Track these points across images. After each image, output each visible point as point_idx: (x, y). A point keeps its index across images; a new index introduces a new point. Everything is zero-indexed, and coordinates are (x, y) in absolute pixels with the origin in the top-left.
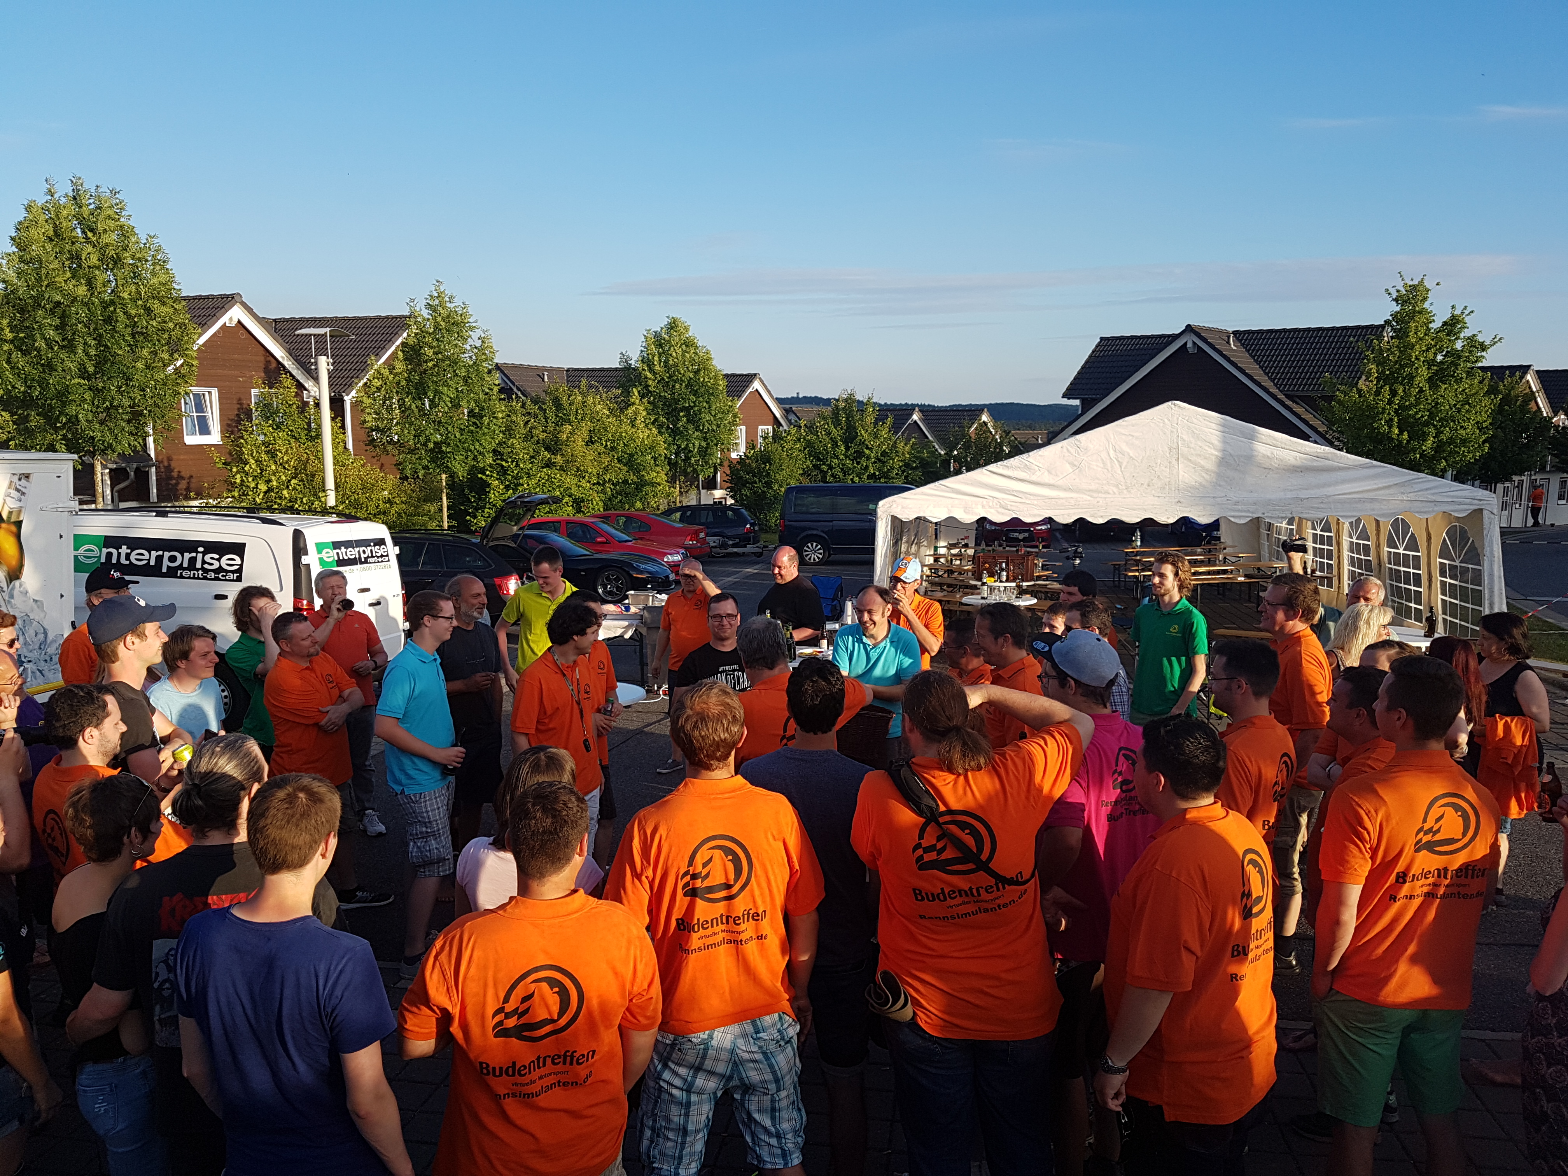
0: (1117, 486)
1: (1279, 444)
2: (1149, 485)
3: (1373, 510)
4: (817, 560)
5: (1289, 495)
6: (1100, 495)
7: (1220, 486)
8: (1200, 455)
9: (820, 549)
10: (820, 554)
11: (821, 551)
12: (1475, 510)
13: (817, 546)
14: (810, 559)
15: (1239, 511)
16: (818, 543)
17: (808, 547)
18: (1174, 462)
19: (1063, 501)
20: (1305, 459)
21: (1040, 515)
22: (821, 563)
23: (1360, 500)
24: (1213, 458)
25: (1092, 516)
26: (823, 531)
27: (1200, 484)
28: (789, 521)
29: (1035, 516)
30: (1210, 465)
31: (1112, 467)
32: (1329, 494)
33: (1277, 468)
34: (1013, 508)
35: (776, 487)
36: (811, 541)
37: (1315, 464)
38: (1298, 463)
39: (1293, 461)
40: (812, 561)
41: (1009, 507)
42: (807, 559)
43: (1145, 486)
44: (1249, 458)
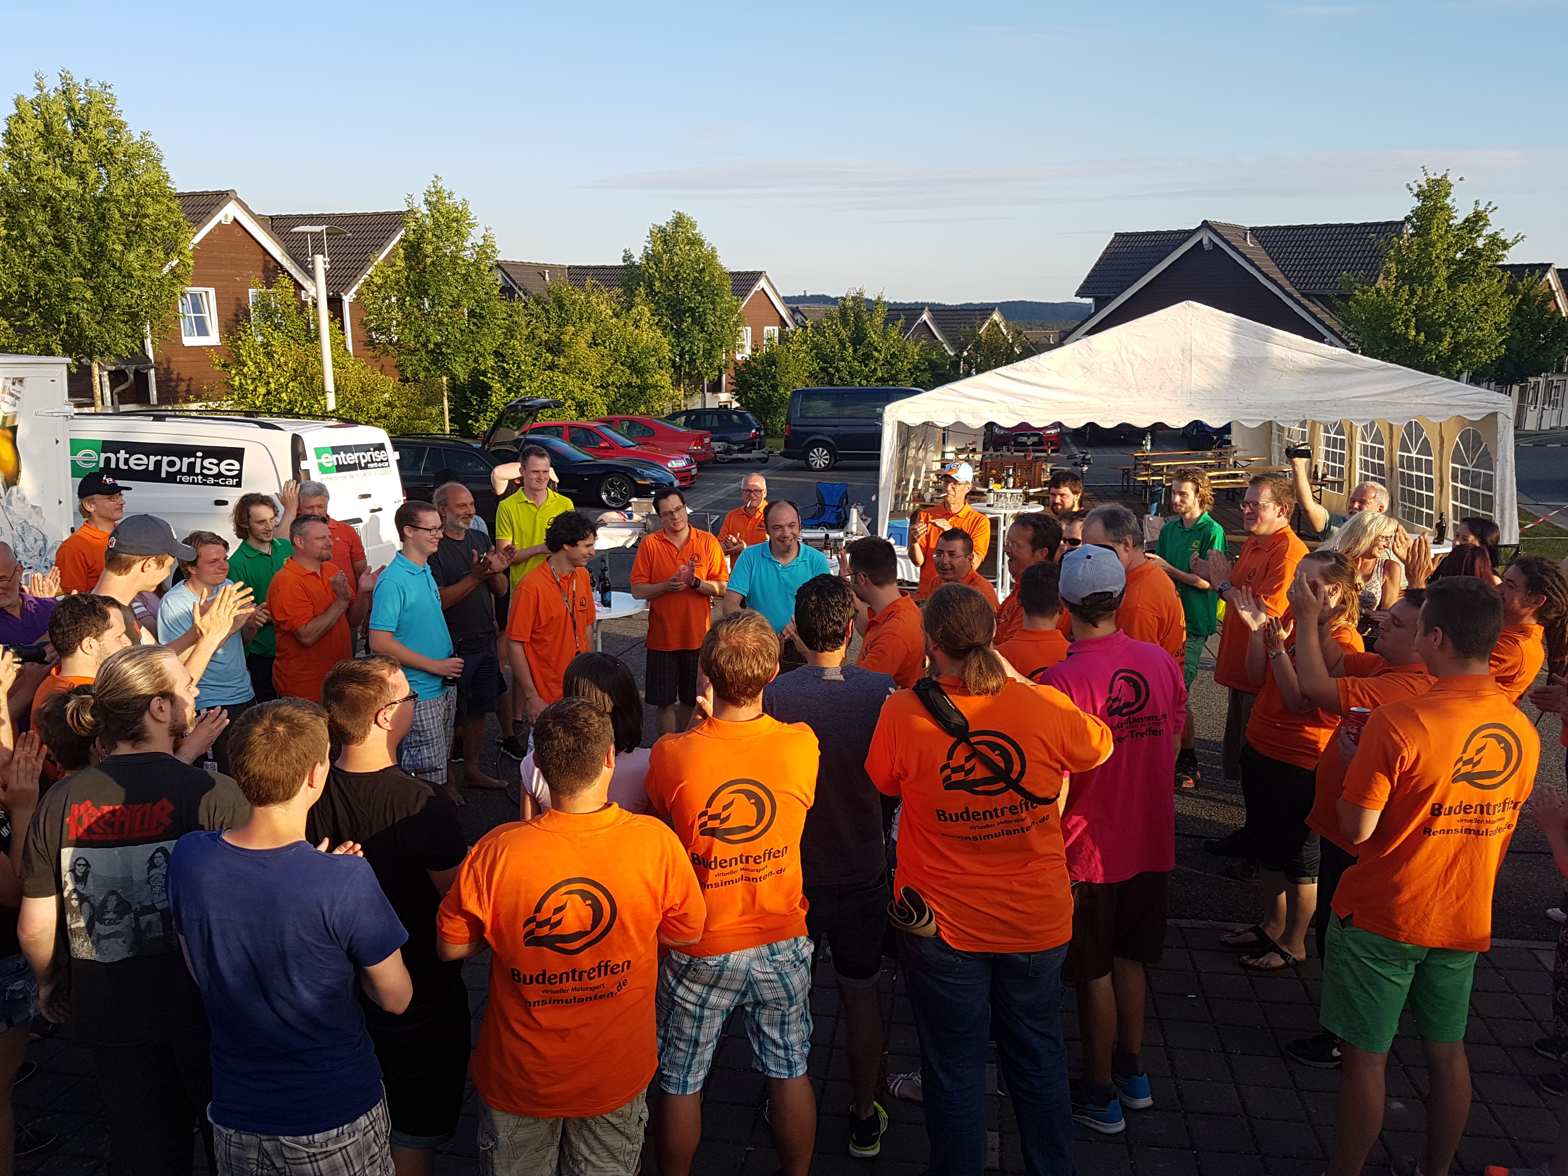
0: (1128, 390)
1: (1293, 345)
2: (1161, 389)
3: (1387, 414)
4: (823, 465)
5: (1303, 398)
6: (1112, 399)
7: (1233, 388)
8: (1213, 357)
9: (826, 455)
10: (826, 459)
11: (828, 457)
12: (1490, 414)
13: (823, 451)
14: (816, 465)
15: (1250, 414)
16: (824, 447)
17: (814, 453)
18: (1187, 364)
19: (1073, 405)
20: (1320, 361)
21: (1049, 420)
22: (827, 468)
23: (1374, 403)
24: (1227, 361)
25: (1102, 420)
26: (829, 436)
27: (1214, 388)
28: (795, 426)
29: (1043, 420)
30: (1223, 367)
31: (1123, 370)
32: (1342, 397)
33: (1292, 371)
34: (1022, 413)
35: (782, 390)
36: (818, 447)
37: (1328, 366)
38: (1313, 365)
39: (1307, 363)
40: (818, 466)
41: (1018, 412)
42: (813, 464)
43: (1157, 389)
44: (1263, 360)
